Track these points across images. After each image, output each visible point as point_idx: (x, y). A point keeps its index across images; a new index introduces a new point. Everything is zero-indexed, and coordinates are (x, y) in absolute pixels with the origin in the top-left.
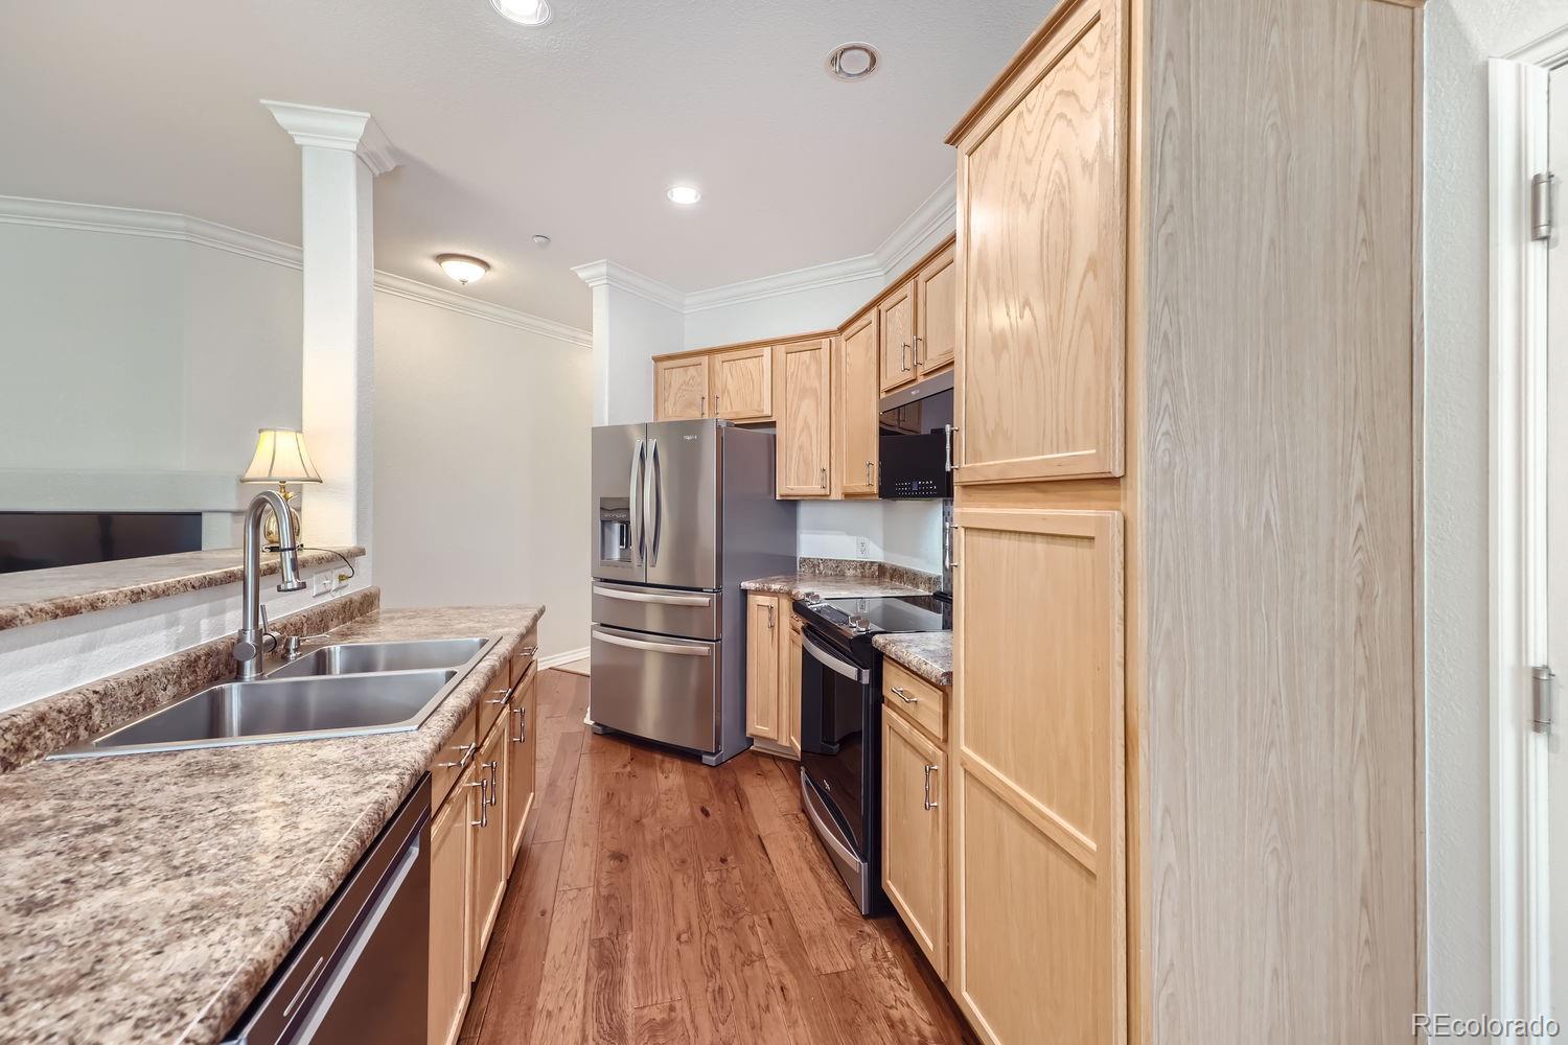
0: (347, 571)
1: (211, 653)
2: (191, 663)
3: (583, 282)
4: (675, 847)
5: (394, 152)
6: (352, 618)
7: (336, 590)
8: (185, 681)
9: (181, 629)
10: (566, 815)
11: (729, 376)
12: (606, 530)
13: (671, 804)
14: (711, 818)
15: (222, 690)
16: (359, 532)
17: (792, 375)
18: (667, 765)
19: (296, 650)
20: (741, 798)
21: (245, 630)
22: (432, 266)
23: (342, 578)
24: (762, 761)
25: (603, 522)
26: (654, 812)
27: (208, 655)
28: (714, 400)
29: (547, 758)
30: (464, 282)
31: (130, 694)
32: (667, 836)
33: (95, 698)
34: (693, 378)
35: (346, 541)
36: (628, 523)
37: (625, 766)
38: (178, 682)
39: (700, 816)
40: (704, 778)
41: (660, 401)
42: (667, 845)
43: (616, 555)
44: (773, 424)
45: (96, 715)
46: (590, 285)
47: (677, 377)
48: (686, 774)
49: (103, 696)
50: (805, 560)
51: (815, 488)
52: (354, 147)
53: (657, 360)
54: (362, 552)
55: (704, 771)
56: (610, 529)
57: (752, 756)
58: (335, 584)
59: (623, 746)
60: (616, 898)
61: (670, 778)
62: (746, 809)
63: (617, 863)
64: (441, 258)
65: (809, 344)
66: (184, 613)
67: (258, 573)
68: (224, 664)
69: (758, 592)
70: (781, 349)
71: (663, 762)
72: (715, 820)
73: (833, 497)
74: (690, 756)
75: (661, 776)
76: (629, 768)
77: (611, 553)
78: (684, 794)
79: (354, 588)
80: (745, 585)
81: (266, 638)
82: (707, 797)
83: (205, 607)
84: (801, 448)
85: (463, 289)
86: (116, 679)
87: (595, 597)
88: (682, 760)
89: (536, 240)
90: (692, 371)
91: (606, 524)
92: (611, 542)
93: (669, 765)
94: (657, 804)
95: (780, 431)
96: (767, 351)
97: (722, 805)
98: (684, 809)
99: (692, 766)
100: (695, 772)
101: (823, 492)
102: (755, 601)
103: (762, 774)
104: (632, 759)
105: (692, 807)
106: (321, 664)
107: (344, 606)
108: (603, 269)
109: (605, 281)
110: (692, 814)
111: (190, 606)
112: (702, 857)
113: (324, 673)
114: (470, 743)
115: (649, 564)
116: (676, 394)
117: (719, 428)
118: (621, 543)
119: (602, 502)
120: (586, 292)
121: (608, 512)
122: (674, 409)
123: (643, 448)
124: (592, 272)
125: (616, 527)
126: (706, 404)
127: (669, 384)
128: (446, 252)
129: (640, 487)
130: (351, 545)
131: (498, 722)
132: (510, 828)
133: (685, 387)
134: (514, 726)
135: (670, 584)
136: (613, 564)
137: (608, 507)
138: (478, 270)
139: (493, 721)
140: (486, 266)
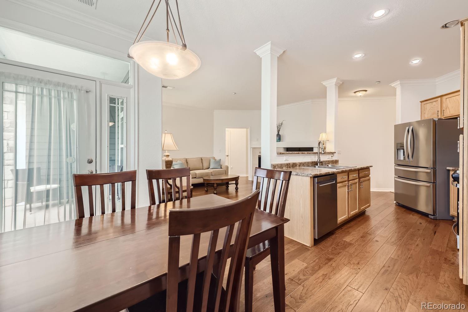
0: (333, 155)
3: (393, 87)
6: (333, 164)
11: (449, 103)
12: (399, 151)
13: (410, 220)
16: (335, 149)
19: (324, 164)
21: (318, 160)
22: (353, 94)
23: (332, 156)
25: (398, 149)
28: (443, 111)
34: (434, 105)
36: (404, 149)
38: (311, 163)
39: (418, 223)
41: (423, 113)
43: (402, 158)
46: (395, 87)
47: (428, 106)
48: (421, 217)
53: (421, 102)
54: (335, 153)
56: (400, 151)
57: (451, 221)
58: (331, 157)
61: (415, 217)
67: (320, 153)
69: (453, 170)
72: (423, 225)
74: (425, 215)
77: (400, 158)
79: (334, 158)
80: (448, 168)
81: (320, 161)
85: (360, 97)
87: (395, 169)
88: (421, 215)
89: (376, 83)
90: (434, 103)
92: (400, 154)
93: (416, 215)
94: (406, 218)
98: (414, 221)
99: (424, 218)
107: (332, 161)
108: (399, 82)
109: (400, 85)
110: (416, 222)
114: (346, 178)
115: (411, 160)
116: (428, 111)
117: (434, 121)
118: (404, 155)
119: (397, 144)
120: (395, 89)
121: (399, 147)
122: (427, 116)
123: (408, 129)
124: (396, 84)
125: (402, 151)
126: (440, 113)
127: (426, 109)
128: (356, 91)
129: (407, 140)
130: (333, 151)
131: (355, 180)
132: (360, 202)
133: (431, 109)
134: (360, 184)
135: (417, 166)
136: (401, 161)
137: (399, 146)
138: (364, 92)
139: (353, 179)
140: (366, 91)
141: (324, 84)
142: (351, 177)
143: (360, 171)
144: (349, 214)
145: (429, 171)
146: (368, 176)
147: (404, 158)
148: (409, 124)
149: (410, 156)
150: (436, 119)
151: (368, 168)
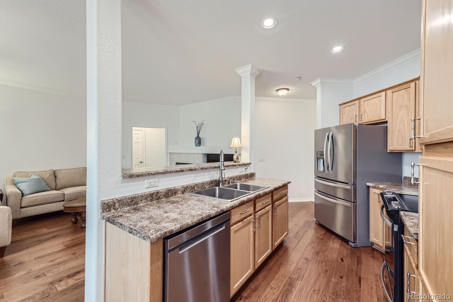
0: (246, 168)
1: (216, 181)
2: (212, 182)
3: (314, 86)
4: (326, 265)
5: (259, 70)
6: (248, 178)
7: (244, 172)
8: (211, 185)
9: (211, 175)
10: (298, 242)
11: (367, 106)
12: (319, 161)
13: (331, 252)
14: (343, 263)
15: (215, 188)
16: (250, 159)
17: (395, 100)
18: (335, 240)
19: (231, 183)
20: (359, 262)
21: (220, 178)
22: (275, 93)
23: (246, 169)
24: (375, 252)
25: (318, 159)
26: (324, 252)
27: (215, 181)
28: (360, 116)
29: (299, 226)
30: (283, 95)
31: (201, 185)
32: (325, 261)
33: (195, 185)
34: (353, 109)
35: (248, 161)
36: (324, 159)
37: (321, 235)
38: (209, 185)
39: (340, 260)
40: (348, 250)
41: (341, 118)
42: (324, 263)
43: (322, 169)
44: (386, 122)
45: (196, 188)
46: (316, 87)
47: (347, 109)
48: (341, 245)
49: (197, 185)
50: (406, 177)
51: (406, 147)
52: (250, 73)
53: (340, 105)
54: (250, 164)
55: (349, 247)
57: (371, 249)
58: (244, 170)
59: (323, 230)
60: (301, 270)
61: (335, 245)
62: (359, 266)
63: (305, 261)
64: (277, 90)
65: (404, 87)
66: (212, 173)
68: (217, 183)
69: (373, 187)
70: (389, 92)
71: (334, 239)
72: (345, 264)
73: (417, 151)
74: (345, 240)
75: (331, 243)
76: (322, 237)
77: (320, 168)
78: (337, 252)
79: (249, 171)
80: (368, 184)
81: (224, 179)
82: (345, 256)
83: (216, 172)
84: (399, 131)
85: (283, 97)
86: (199, 183)
87: (316, 182)
88: (341, 240)
89: (297, 79)
90: (352, 107)
91: (319, 159)
92: (320, 164)
93: (336, 241)
94: (326, 250)
95: (389, 125)
96: (383, 93)
97: (350, 260)
98: (335, 256)
99: (345, 244)
100: (345, 246)
101: (411, 149)
102: (372, 190)
103: (374, 258)
104: (324, 234)
105: (338, 256)
106: (236, 187)
107: (246, 175)
108: (320, 81)
109: (320, 84)
110: (337, 258)
111: (213, 171)
112: (334, 273)
113: (236, 189)
114: (251, 210)
115: (330, 173)
116: (347, 116)
117: (355, 126)
118: (324, 166)
119: (317, 152)
120: (315, 89)
121: (319, 156)
122: (346, 121)
123: (328, 135)
124: (316, 83)
125: (322, 160)
126: (358, 117)
127: (345, 112)
128: (278, 89)
129: (327, 148)
130: (248, 162)
131: (266, 208)
132: (273, 237)
133: (350, 113)
134: (274, 211)
135: (337, 180)
136: (320, 172)
137: (319, 154)
138: (286, 91)
139: (263, 207)
140: (288, 89)
141: (238, 72)
142: (259, 206)
143: (274, 193)
144: (256, 262)
145: (349, 187)
146: (286, 195)
147: (324, 168)
148: (329, 130)
149: (330, 168)
150: (357, 124)
151: (286, 185)
